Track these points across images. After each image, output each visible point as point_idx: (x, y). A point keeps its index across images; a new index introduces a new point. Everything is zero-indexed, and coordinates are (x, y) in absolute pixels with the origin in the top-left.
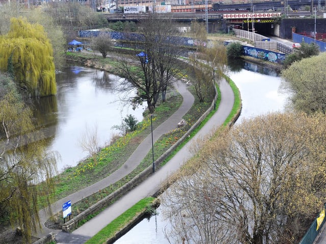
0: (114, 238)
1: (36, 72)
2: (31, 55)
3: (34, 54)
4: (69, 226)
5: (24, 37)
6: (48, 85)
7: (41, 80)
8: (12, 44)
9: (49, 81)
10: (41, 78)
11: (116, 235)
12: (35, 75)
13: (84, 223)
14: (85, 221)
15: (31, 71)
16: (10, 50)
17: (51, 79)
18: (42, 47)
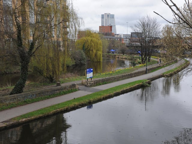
0: (119, 92)
1: (94, 51)
2: (93, 44)
3: (94, 44)
4: (90, 84)
5: (91, 37)
6: (99, 57)
7: (96, 55)
8: (85, 39)
9: (99, 55)
10: (96, 54)
11: (121, 91)
12: (93, 52)
13: (101, 85)
14: (101, 84)
15: (92, 50)
16: (85, 41)
17: (100, 55)
18: (98, 42)
